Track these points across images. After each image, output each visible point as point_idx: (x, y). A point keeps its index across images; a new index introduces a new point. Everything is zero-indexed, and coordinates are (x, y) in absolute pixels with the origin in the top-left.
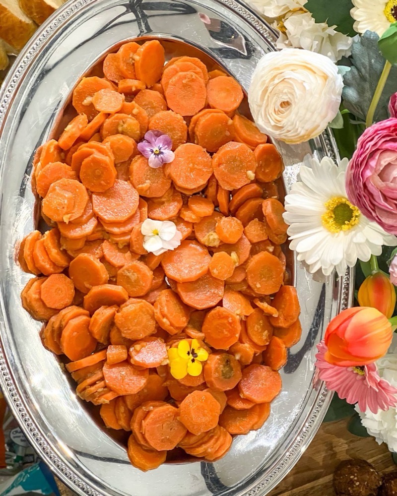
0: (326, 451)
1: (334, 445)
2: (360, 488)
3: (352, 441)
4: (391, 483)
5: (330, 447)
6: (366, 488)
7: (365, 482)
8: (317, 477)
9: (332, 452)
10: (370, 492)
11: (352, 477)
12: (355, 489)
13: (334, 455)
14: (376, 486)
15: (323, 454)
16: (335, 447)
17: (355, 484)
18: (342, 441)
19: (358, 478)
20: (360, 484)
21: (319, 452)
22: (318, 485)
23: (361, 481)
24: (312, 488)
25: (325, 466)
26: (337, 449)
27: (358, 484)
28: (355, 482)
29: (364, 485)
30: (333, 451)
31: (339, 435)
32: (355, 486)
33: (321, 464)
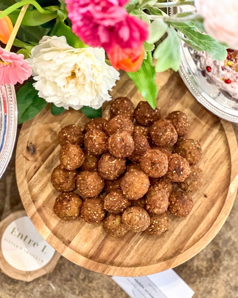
0: (50, 134)
1: (52, 128)
2: (71, 138)
3: (61, 121)
4: (88, 126)
5: (51, 130)
6: (75, 136)
7: (72, 133)
8: (53, 150)
9: (54, 133)
10: (78, 137)
11: (64, 135)
12: (69, 140)
13: (55, 133)
14: (80, 132)
15: (49, 136)
16: (54, 129)
17: (68, 137)
18: (55, 124)
19: (67, 133)
20: (70, 135)
21: (46, 137)
22: (56, 153)
23: (70, 133)
24: (54, 156)
25: (54, 142)
26: (55, 130)
27: (69, 136)
28: (67, 136)
29: (73, 135)
30: (54, 131)
31: (52, 122)
32: (68, 138)
33: (51, 141)
